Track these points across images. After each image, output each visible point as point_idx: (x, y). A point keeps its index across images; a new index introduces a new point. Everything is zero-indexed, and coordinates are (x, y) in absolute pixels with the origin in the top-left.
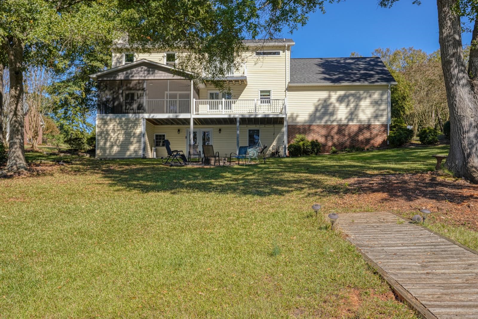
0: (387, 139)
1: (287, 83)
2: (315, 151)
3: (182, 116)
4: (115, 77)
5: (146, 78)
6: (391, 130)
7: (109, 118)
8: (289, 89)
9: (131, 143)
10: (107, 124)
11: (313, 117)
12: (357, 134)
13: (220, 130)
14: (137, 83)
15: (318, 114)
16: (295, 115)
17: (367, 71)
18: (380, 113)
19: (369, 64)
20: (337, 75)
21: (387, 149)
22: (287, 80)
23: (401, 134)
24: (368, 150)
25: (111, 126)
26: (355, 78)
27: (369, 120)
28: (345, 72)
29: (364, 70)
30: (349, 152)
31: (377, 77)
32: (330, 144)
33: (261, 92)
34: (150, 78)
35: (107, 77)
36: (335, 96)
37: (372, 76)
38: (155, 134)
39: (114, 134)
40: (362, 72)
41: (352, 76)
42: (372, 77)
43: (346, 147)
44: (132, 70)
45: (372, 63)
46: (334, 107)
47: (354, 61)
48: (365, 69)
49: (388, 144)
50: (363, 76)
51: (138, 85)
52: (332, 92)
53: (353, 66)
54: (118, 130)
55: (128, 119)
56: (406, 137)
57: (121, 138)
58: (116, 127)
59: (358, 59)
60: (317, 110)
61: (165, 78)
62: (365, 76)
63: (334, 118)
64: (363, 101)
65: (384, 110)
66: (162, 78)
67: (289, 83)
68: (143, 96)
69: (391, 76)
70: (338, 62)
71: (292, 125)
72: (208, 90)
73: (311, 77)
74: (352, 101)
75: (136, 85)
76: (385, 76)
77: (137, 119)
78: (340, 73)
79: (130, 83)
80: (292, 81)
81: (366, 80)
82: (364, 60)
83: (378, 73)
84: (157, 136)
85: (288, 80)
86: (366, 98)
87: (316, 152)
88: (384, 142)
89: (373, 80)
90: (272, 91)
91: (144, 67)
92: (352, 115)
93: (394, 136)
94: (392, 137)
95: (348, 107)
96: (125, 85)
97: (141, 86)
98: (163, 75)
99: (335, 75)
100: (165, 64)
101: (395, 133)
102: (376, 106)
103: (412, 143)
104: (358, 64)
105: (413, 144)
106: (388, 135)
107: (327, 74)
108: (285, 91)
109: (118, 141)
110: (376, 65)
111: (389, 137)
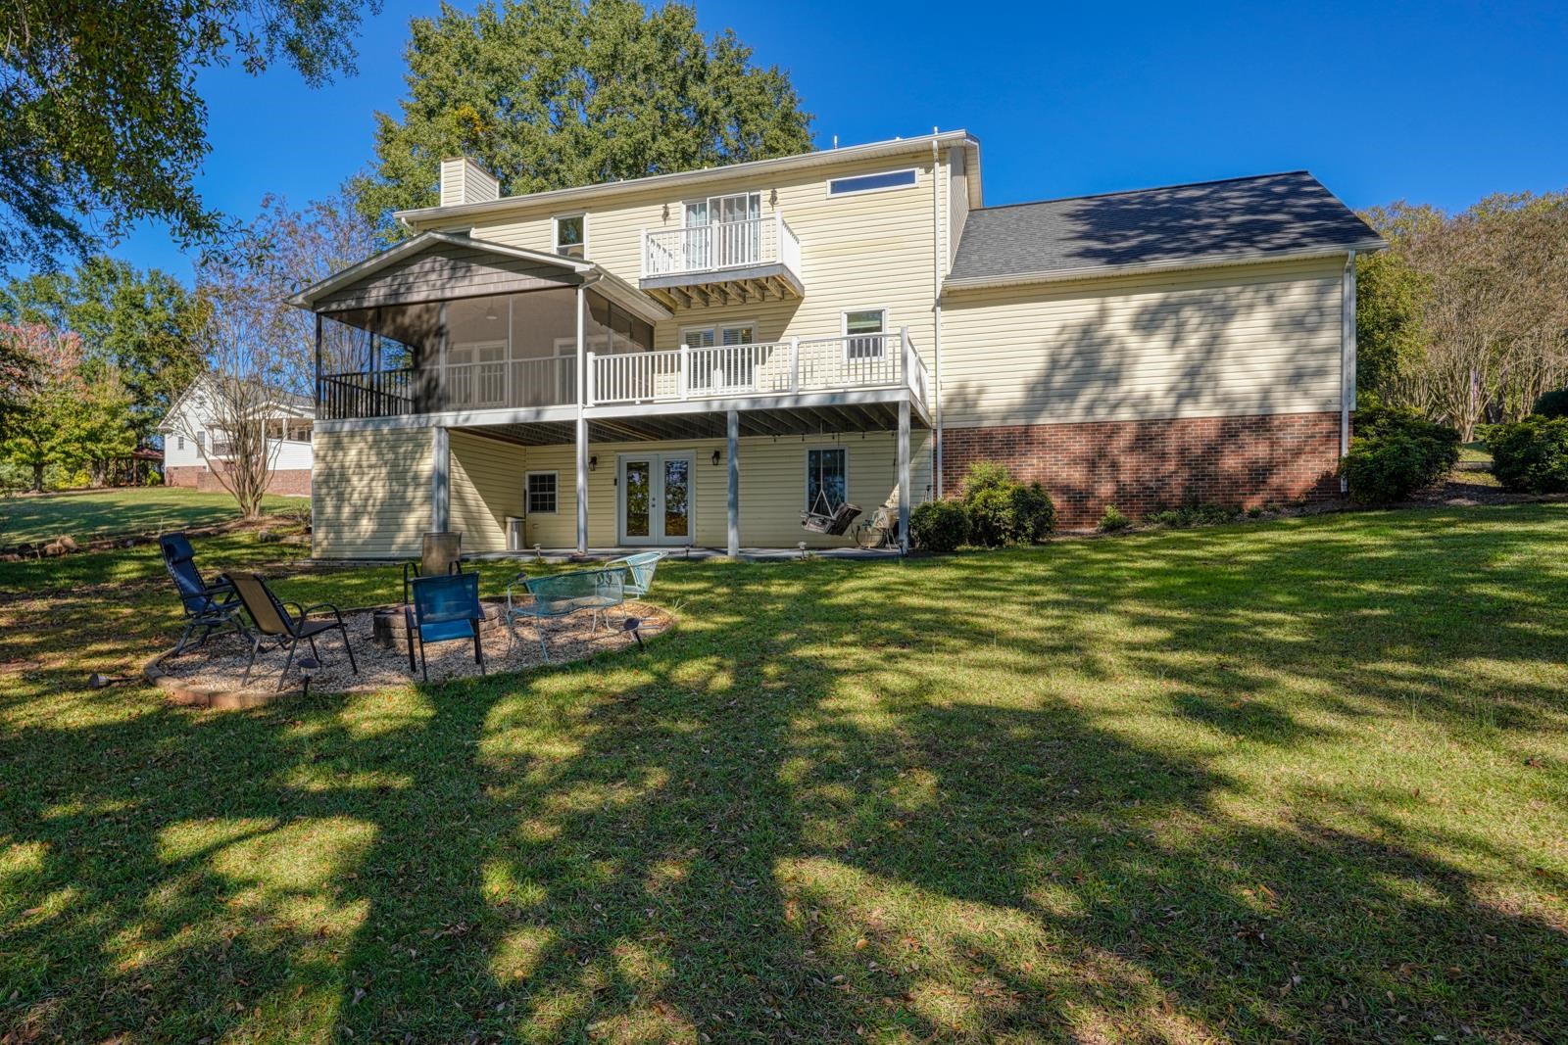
0: (1340, 471)
1: (940, 280)
2: (1025, 529)
3: (554, 414)
4: (360, 299)
5: (448, 294)
6: (1356, 432)
7: (347, 427)
8: (949, 299)
9: (408, 507)
10: (342, 449)
11: (1041, 394)
12: (1213, 451)
13: (717, 455)
14: (421, 311)
15: (1059, 380)
16: (971, 390)
17: (1255, 214)
18: (1312, 363)
19: (1266, 192)
20: (1133, 237)
21: (1342, 511)
22: (940, 267)
23: (1405, 451)
24: (1254, 514)
25: (353, 453)
26: (1205, 242)
27: (1266, 393)
28: (1169, 224)
29: (1243, 214)
30: (1172, 524)
31: (1299, 228)
32: (1106, 489)
33: (852, 317)
34: (457, 293)
35: (340, 301)
36: (1122, 310)
37: (1275, 227)
38: (527, 474)
39: (361, 480)
40: (1236, 219)
41: (1194, 235)
42: (1278, 232)
43: (1163, 506)
44: (407, 271)
45: (1279, 189)
46: (1122, 351)
47: (1208, 191)
48: (1249, 209)
49: (1343, 489)
50: (1238, 232)
51: (425, 317)
52: (1111, 299)
53: (1202, 206)
54: (370, 467)
55: (397, 431)
56: (1429, 462)
57: (380, 492)
58: (364, 458)
59: (1224, 184)
60: (1054, 364)
61: (500, 288)
62: (1246, 231)
63: (1124, 388)
64: (1238, 318)
65: (1327, 351)
66: (492, 289)
67: (947, 278)
68: (438, 351)
69: (1356, 220)
70: (1148, 200)
71: (959, 430)
72: (681, 324)
73: (1034, 255)
74: (1195, 321)
75: (419, 317)
76: (1332, 224)
77: (423, 430)
78: (1149, 230)
79: (404, 313)
80: (957, 271)
81: (1251, 242)
82: (1246, 186)
83: (1301, 217)
84: (533, 478)
85: (945, 267)
86: (1251, 307)
87: (1030, 530)
88: (1326, 482)
89: (1279, 239)
90: (889, 311)
91: (439, 258)
92: (1193, 379)
93: (1375, 460)
94: (1363, 461)
95: (1178, 344)
96: (389, 321)
97: (433, 321)
98: (495, 278)
99: (1126, 238)
100: (555, 252)
101: (1375, 447)
102: (1296, 336)
103: (1455, 485)
104: (1223, 199)
105: (1458, 490)
106: (1345, 452)
107: (1098, 239)
108: (934, 310)
109: (371, 502)
110: (1295, 193)
111: (1349, 465)
